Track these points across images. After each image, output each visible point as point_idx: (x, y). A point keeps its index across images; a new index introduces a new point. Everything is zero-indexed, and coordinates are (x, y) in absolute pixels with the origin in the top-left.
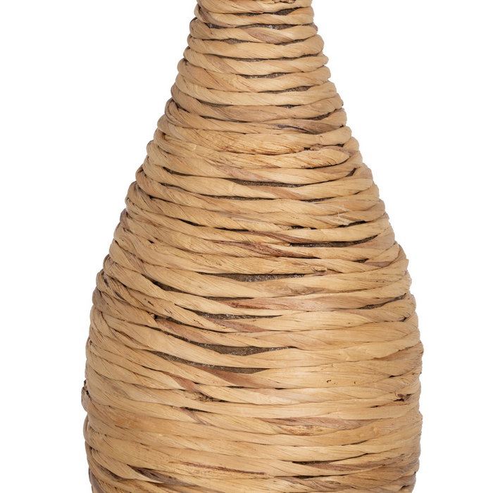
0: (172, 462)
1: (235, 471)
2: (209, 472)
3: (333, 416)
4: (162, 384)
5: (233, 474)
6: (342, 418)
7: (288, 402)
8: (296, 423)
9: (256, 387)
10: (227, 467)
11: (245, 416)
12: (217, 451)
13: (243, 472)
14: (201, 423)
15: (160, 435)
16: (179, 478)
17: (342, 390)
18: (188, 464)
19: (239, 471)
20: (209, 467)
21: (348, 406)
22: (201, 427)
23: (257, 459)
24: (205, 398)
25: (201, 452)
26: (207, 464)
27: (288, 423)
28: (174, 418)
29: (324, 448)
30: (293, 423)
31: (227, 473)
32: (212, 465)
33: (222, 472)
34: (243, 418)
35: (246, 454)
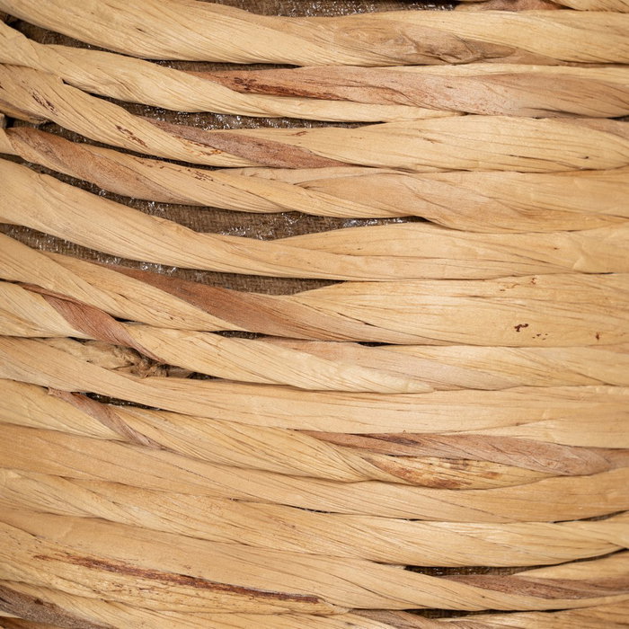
0: (44, 557)
1: (231, 589)
2: (153, 588)
3: (532, 433)
4: (20, 321)
5: (224, 597)
6: (557, 438)
7: (398, 384)
8: (419, 451)
9: (300, 336)
10: (208, 577)
11: (264, 422)
12: (178, 526)
13: (255, 593)
14: (130, 440)
15: (12, 474)
16: (64, 605)
17: (558, 356)
18: (90, 563)
19: (243, 591)
20: (151, 575)
21: (575, 405)
22: (133, 451)
23: (297, 554)
24: (146, 364)
25: (131, 529)
26: (147, 564)
27: (394, 448)
28: (51, 423)
29: (499, 529)
30: (410, 451)
31: (207, 593)
32: (162, 568)
33: (190, 590)
34: (257, 428)
35: (266, 539)
